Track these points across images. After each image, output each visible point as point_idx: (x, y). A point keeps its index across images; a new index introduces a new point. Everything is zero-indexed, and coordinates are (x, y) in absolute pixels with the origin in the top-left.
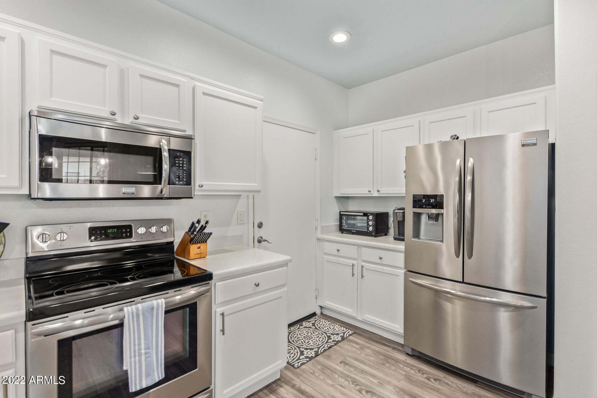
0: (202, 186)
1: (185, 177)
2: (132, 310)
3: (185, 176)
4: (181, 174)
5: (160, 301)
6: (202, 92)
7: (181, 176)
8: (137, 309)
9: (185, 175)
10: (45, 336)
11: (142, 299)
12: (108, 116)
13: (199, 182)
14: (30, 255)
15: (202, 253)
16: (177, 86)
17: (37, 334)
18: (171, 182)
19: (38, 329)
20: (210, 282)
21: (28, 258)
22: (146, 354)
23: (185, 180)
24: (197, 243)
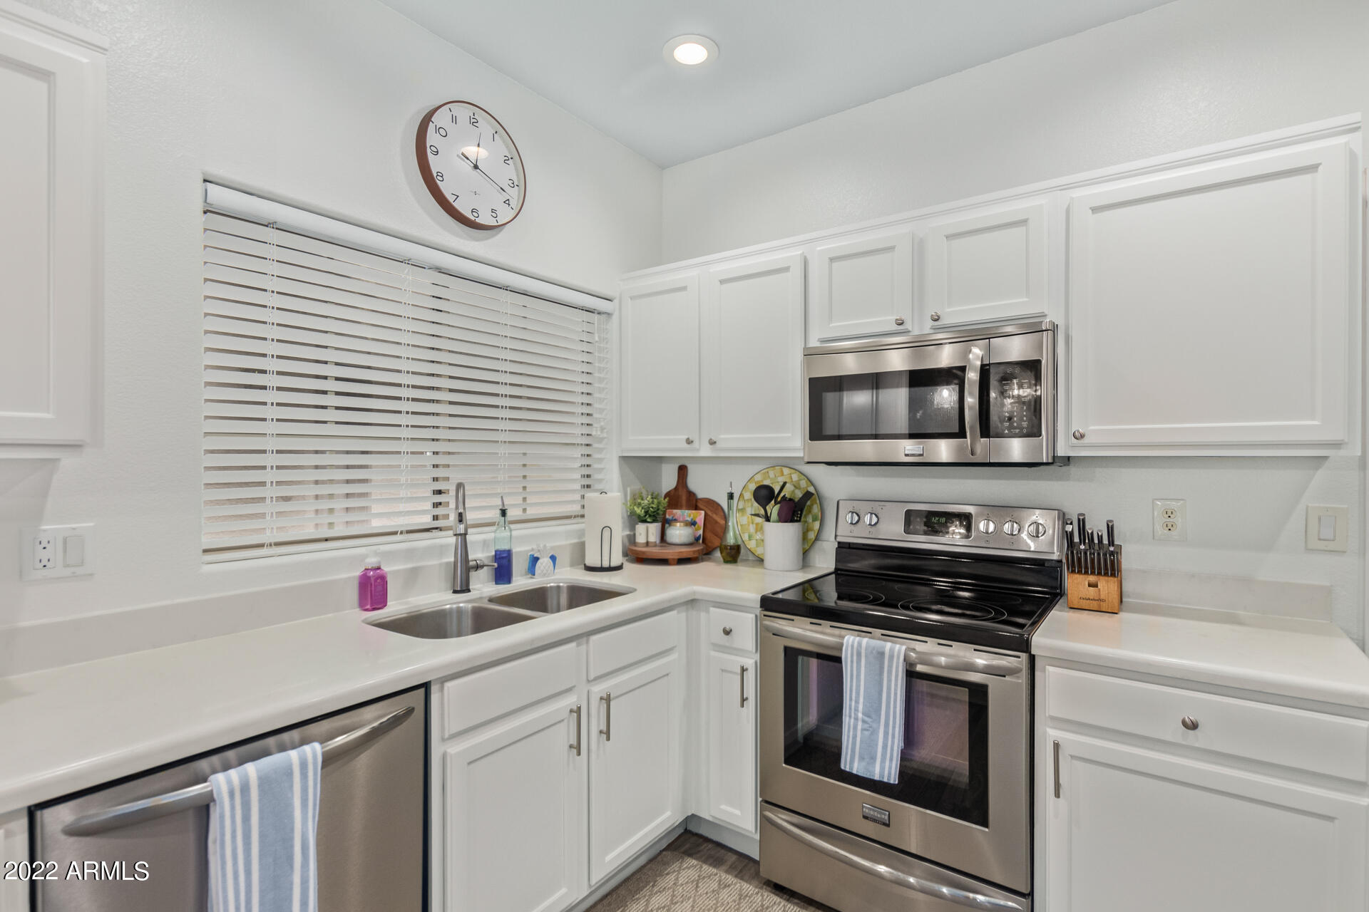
0: (1082, 436)
1: (1025, 418)
2: (853, 642)
3: (1024, 416)
4: (1015, 414)
5: (898, 646)
6: (1090, 208)
7: (1015, 416)
8: (860, 644)
9: (1025, 413)
10: (774, 634)
11: (882, 635)
12: (895, 328)
13: (1076, 426)
14: (839, 539)
15: (1103, 601)
16: (1023, 222)
17: (767, 629)
18: (992, 432)
19: (768, 622)
20: (1024, 656)
21: (839, 543)
22: (864, 721)
23: (1025, 424)
24: (1086, 573)
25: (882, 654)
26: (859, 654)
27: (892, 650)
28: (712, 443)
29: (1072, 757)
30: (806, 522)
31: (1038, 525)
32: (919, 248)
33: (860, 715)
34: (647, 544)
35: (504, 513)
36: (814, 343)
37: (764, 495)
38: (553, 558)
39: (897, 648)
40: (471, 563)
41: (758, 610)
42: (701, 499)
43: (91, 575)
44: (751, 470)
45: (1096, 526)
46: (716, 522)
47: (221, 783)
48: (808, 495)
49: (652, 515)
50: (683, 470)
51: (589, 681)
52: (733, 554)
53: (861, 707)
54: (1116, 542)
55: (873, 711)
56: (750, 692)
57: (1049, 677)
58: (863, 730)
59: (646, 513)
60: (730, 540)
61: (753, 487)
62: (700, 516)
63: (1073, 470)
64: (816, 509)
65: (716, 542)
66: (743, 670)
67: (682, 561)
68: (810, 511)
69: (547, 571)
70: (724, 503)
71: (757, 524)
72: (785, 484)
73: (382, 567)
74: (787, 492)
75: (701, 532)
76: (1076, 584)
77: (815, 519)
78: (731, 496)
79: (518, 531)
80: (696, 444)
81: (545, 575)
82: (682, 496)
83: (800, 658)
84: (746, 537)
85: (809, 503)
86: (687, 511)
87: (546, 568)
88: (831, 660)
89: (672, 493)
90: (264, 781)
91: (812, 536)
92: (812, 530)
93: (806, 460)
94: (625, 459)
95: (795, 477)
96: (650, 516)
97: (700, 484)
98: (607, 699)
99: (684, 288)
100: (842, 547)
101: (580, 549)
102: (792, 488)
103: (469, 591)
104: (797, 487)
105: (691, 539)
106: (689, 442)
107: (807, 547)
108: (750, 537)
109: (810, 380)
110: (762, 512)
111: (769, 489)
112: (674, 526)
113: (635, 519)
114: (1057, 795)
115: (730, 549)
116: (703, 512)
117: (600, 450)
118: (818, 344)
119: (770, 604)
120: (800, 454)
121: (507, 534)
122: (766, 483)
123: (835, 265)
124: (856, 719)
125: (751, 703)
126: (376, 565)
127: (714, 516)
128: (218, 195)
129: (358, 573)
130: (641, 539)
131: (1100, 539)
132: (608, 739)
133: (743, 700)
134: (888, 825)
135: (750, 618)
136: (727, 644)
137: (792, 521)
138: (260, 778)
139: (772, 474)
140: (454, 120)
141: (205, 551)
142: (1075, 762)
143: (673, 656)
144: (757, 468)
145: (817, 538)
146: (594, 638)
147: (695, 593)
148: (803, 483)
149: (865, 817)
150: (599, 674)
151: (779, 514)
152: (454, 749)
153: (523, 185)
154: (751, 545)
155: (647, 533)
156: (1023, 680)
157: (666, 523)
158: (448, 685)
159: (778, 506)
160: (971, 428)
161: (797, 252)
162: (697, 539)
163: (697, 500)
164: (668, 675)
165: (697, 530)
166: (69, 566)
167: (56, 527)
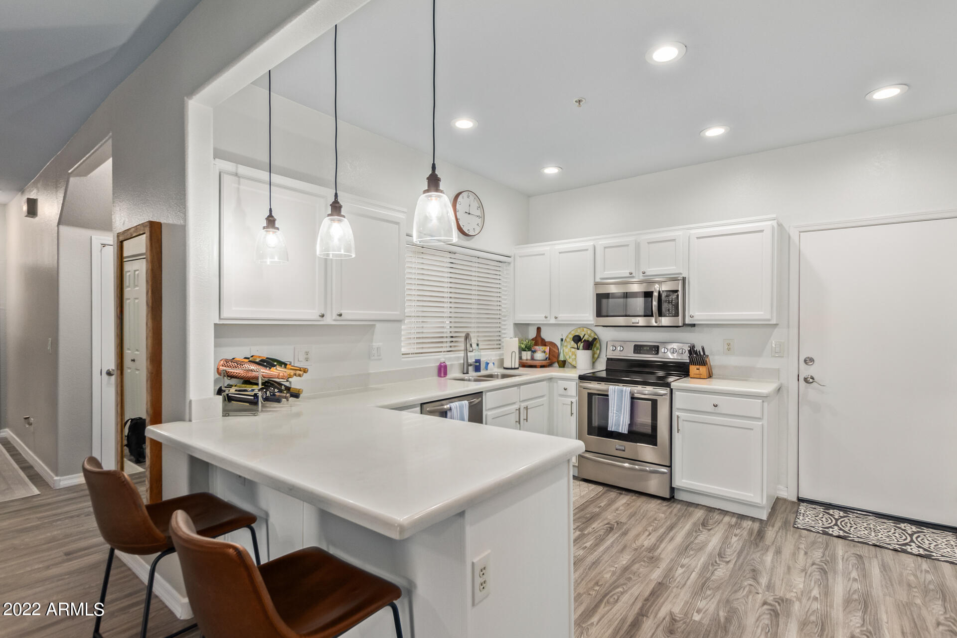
0: (694, 317)
1: (673, 310)
2: (612, 389)
6: (697, 237)
7: (670, 309)
8: (614, 389)
9: (673, 308)
10: (584, 389)
11: (622, 385)
12: (628, 275)
13: (691, 313)
14: (608, 357)
15: (701, 374)
16: (674, 240)
17: (580, 387)
18: (663, 314)
19: (581, 384)
20: (668, 389)
21: (608, 358)
22: (616, 413)
23: (674, 312)
24: (696, 365)
25: (623, 391)
26: (615, 392)
27: (626, 390)
28: (556, 318)
29: (683, 420)
30: (593, 350)
31: (683, 349)
32: (638, 246)
33: (615, 412)
34: (527, 360)
35: (478, 346)
36: (598, 280)
37: (577, 339)
38: (494, 363)
39: (627, 389)
40: (468, 364)
41: (578, 381)
42: (547, 342)
43: (382, 359)
44: (570, 329)
45: (698, 348)
46: (555, 352)
47: (454, 405)
48: (595, 339)
49: (528, 348)
50: (539, 329)
51: (520, 401)
52: (563, 364)
53: (615, 409)
54: (706, 354)
55: (619, 410)
56: (574, 411)
57: (677, 395)
58: (616, 416)
59: (526, 347)
60: (562, 358)
61: (571, 336)
62: (547, 349)
63: (696, 328)
64: (598, 345)
65: (555, 360)
66: (572, 403)
67: (542, 366)
68: (595, 346)
70: (558, 343)
71: (573, 352)
72: (585, 335)
74: (586, 338)
75: (548, 356)
76: (693, 369)
77: (597, 349)
78: (562, 340)
79: (483, 353)
80: (548, 318)
81: (492, 370)
82: (539, 341)
83: (593, 397)
84: (567, 357)
85: (595, 343)
86: (541, 347)
87: (492, 368)
88: (605, 396)
89: (534, 339)
91: (596, 356)
92: (596, 353)
93: (595, 325)
94: (516, 325)
95: (589, 332)
97: (546, 335)
98: (527, 408)
99: (544, 254)
100: (609, 360)
101: (502, 361)
102: (588, 337)
103: (468, 373)
104: (590, 336)
105: (544, 358)
106: (546, 317)
107: (594, 360)
108: (569, 357)
109: (597, 294)
110: (576, 346)
111: (579, 336)
112: (536, 353)
113: (522, 350)
114: (678, 432)
115: (562, 362)
116: (548, 347)
117: (504, 321)
118: (600, 281)
119: (582, 378)
120: (593, 323)
121: (479, 353)
122: (577, 334)
123: (606, 250)
124: (614, 413)
125: (575, 415)
126: (444, 362)
127: (554, 349)
130: (524, 358)
131: (699, 352)
132: (527, 421)
133: (572, 414)
134: (624, 451)
135: (574, 383)
136: (565, 394)
137: (588, 349)
138: (459, 406)
139: (579, 331)
140: (463, 198)
141: (403, 354)
142: (684, 422)
143: (545, 398)
144: (573, 328)
145: (598, 357)
146: (522, 387)
147: (552, 375)
148: (593, 335)
149: (617, 449)
150: (524, 399)
151: (583, 347)
152: (489, 413)
153: (483, 217)
154: (570, 360)
155: (526, 355)
156: (668, 397)
157: (534, 352)
158: (488, 394)
159: (582, 344)
160: (655, 314)
161: (591, 243)
162: (547, 358)
163: (546, 342)
164: (543, 405)
165: (546, 354)
166: (378, 356)
167: (375, 345)
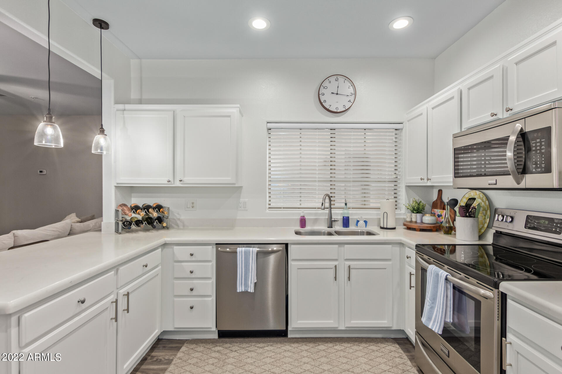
1: (543, 162)
2: (431, 267)
7: (538, 161)
8: (432, 269)
9: (543, 159)
14: (494, 228)
16: (554, 44)
20: (496, 290)
22: (429, 302)
23: (543, 166)
25: (438, 275)
28: (428, 179)
29: (517, 352)
32: (505, 73)
33: (428, 299)
34: (411, 221)
35: (346, 204)
37: (452, 203)
38: (366, 222)
40: (333, 219)
43: (247, 210)
47: (239, 250)
50: (440, 192)
52: (447, 230)
53: (429, 296)
55: (432, 299)
58: (428, 305)
59: (419, 208)
66: (411, 274)
69: (362, 226)
73: (305, 217)
79: (351, 211)
80: (425, 180)
81: (361, 227)
82: (439, 203)
86: (439, 210)
87: (362, 224)
89: (435, 202)
90: (245, 252)
91: (486, 226)
92: (486, 223)
96: (415, 210)
98: (349, 267)
99: (421, 115)
103: (332, 227)
106: (422, 180)
107: (483, 231)
109: (454, 149)
112: (425, 215)
115: (446, 228)
117: (399, 183)
120: (452, 184)
121: (347, 212)
123: (470, 91)
126: (303, 216)
128: (270, 125)
129: (299, 217)
133: (411, 287)
136: (410, 263)
138: (244, 251)
139: (472, 194)
140: (330, 82)
141: (270, 208)
142: (519, 356)
145: (488, 227)
146: (346, 246)
147: (401, 240)
149: (442, 350)
152: (295, 263)
153: (355, 93)
155: (416, 217)
161: (459, 88)
162: (439, 222)
163: (444, 205)
164: (385, 268)
166: (244, 208)
167: (242, 200)
